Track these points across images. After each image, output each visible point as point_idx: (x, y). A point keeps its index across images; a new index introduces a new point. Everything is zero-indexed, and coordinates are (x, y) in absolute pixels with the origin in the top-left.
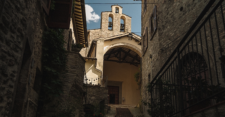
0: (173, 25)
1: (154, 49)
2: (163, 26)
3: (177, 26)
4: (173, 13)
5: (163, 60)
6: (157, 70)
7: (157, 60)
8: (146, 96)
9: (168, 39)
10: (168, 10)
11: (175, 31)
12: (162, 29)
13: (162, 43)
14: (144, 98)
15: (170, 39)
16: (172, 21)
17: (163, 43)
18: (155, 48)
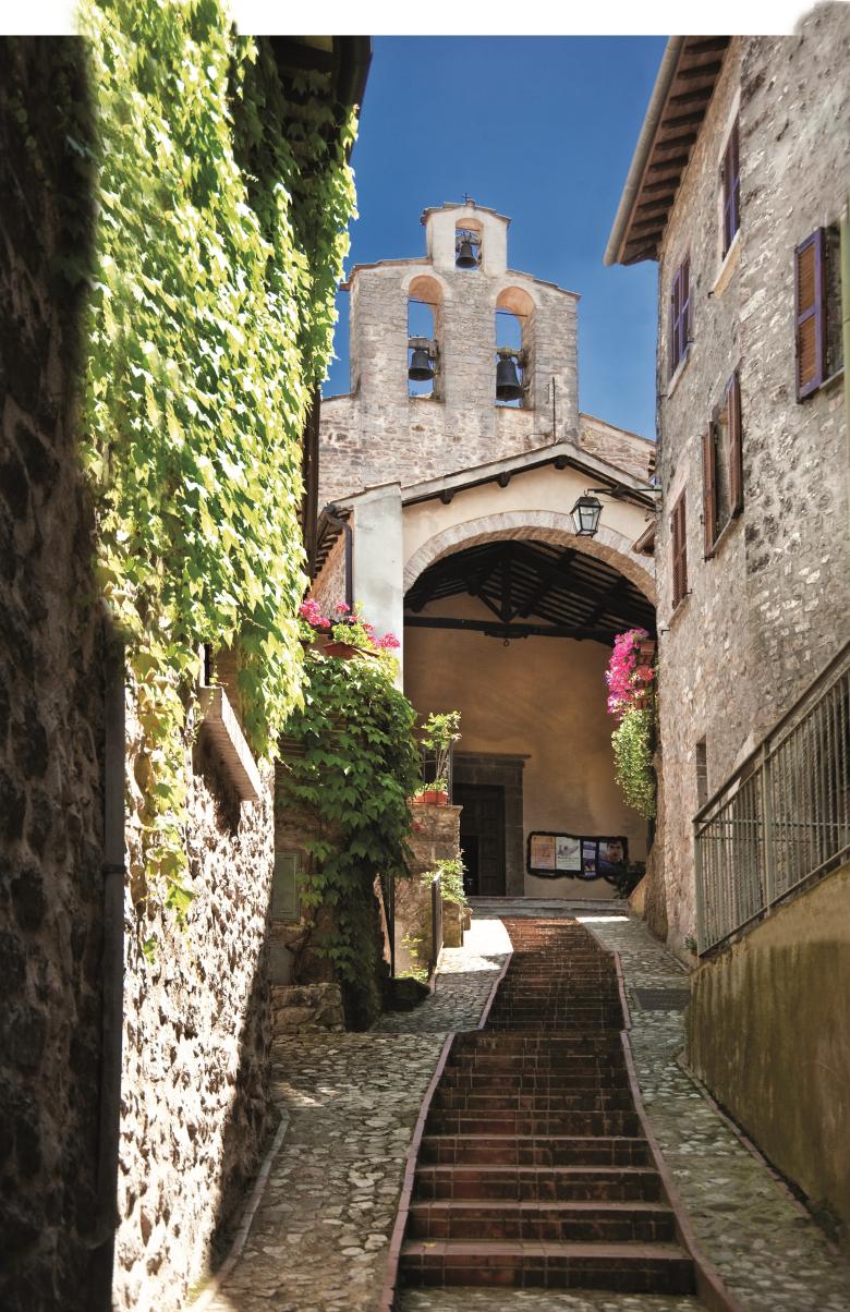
0: (817, 529)
1: (729, 613)
2: (769, 520)
3: (834, 540)
4: (818, 470)
5: (768, 693)
6: (740, 724)
7: (743, 674)
8: (686, 850)
9: (789, 595)
10: (797, 443)
11: (824, 560)
12: (766, 540)
13: (763, 608)
14: (672, 859)
15: (799, 597)
16: (813, 510)
17: (770, 609)
18: (733, 611)
